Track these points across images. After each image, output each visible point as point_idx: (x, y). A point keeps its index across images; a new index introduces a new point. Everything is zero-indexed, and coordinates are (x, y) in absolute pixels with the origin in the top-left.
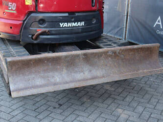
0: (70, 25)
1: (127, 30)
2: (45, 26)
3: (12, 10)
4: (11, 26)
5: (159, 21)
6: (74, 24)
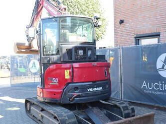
0: (94, 89)
2: (78, 91)
3: (55, 82)
4: (55, 93)
5: (144, 84)
6: (96, 89)
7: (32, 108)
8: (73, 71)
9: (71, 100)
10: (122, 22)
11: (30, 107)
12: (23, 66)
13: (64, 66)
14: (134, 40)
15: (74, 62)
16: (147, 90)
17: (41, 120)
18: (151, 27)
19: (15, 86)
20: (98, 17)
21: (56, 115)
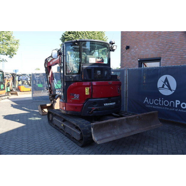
0: (109, 104)
1: (127, 106)
2: (96, 105)
3: (76, 98)
4: (76, 107)
5: (146, 100)
6: (111, 104)
7: (54, 118)
8: (92, 88)
9: (90, 113)
10: (128, 48)
11: (52, 118)
12: (40, 83)
13: (84, 84)
14: (138, 63)
15: (93, 81)
16: (148, 105)
17: (63, 129)
18: (153, 52)
19: (36, 99)
20: (113, 42)
21: (78, 126)
